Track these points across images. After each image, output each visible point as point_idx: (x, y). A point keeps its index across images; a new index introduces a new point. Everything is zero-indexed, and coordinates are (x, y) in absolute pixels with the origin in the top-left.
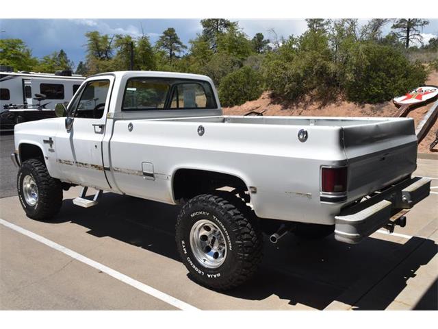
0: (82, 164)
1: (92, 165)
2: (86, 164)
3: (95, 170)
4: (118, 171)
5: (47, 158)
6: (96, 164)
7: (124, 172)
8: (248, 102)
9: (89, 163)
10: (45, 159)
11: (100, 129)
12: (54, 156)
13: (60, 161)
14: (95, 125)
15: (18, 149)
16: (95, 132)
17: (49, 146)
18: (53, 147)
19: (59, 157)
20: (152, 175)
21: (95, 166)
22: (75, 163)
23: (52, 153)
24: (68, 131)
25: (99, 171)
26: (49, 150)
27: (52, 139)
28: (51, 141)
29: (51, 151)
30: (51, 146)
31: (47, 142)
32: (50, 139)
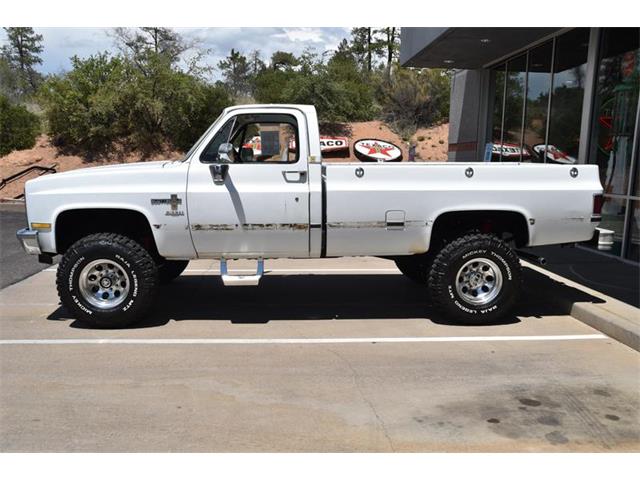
0: (261, 225)
1: (284, 225)
2: (268, 225)
3: (289, 231)
4: (339, 227)
5: (158, 227)
6: (293, 223)
7: (351, 227)
8: (15, 152)
9: (277, 222)
10: (153, 228)
11: (297, 177)
12: (181, 221)
13: (198, 227)
14: (284, 173)
15: (52, 221)
16: (288, 182)
17: (168, 207)
18: (181, 208)
19: (194, 221)
20: (402, 224)
21: (291, 226)
22: (240, 226)
23: (176, 218)
24: (217, 183)
25: (297, 231)
26: (168, 214)
27: (179, 197)
28: (174, 200)
29: (173, 215)
30: (174, 207)
31: (163, 201)
32: (174, 196)
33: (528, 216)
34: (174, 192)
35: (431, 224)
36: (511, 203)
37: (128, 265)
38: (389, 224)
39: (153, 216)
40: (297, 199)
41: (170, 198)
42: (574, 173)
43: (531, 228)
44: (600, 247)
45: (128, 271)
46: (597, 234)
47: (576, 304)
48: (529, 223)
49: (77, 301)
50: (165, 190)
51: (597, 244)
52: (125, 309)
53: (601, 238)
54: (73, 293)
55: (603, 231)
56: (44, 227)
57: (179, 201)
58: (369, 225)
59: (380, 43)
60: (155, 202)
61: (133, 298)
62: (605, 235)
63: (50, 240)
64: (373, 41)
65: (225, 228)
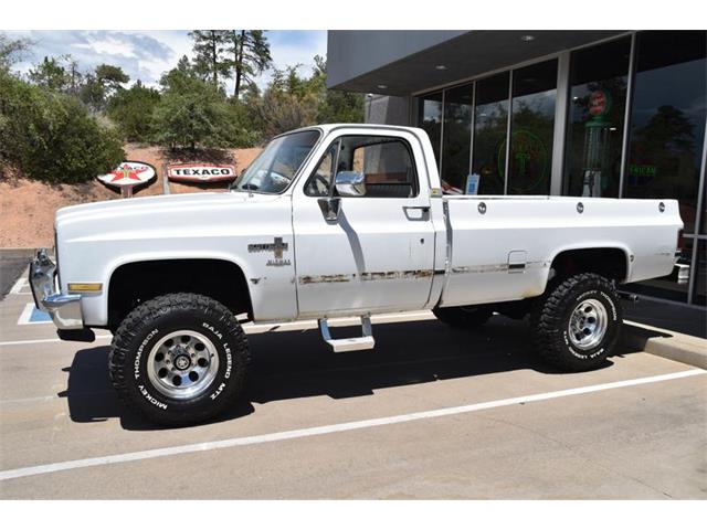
0: (382, 274)
1: (407, 272)
2: (389, 273)
3: (412, 279)
4: (463, 272)
5: (255, 281)
6: (417, 269)
9: (400, 270)
10: (250, 283)
11: (419, 213)
12: (286, 272)
13: (308, 280)
14: (405, 208)
15: (104, 279)
16: (410, 219)
17: (270, 255)
18: (287, 255)
19: (303, 272)
20: (522, 266)
21: (415, 273)
22: (358, 276)
23: (280, 268)
24: (331, 222)
25: (420, 279)
26: (270, 264)
27: (284, 241)
28: (279, 245)
29: (276, 265)
30: (279, 255)
31: (264, 247)
32: (278, 240)
33: (629, 252)
34: (278, 235)
35: (549, 265)
36: (613, 239)
37: (220, 336)
38: (512, 267)
39: (250, 266)
40: (422, 241)
41: (273, 242)
42: (662, 208)
43: (631, 265)
44: (680, 281)
45: (218, 344)
46: (676, 269)
47: (651, 339)
48: (630, 258)
49: (145, 393)
50: (267, 232)
51: (677, 278)
52: (213, 397)
53: (680, 273)
54: (140, 381)
55: (682, 266)
56: (91, 290)
57: (285, 246)
58: (492, 269)
59: (227, 63)
60: (253, 248)
61: (225, 381)
62: (685, 269)
63: (100, 307)
64: (218, 61)
65: (340, 279)
